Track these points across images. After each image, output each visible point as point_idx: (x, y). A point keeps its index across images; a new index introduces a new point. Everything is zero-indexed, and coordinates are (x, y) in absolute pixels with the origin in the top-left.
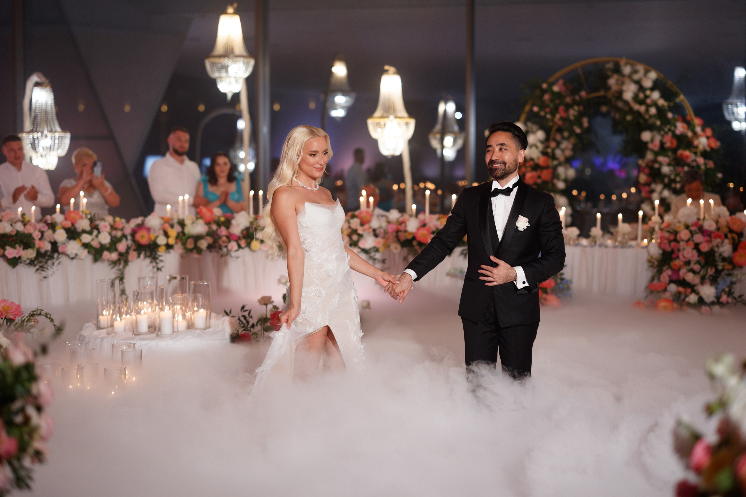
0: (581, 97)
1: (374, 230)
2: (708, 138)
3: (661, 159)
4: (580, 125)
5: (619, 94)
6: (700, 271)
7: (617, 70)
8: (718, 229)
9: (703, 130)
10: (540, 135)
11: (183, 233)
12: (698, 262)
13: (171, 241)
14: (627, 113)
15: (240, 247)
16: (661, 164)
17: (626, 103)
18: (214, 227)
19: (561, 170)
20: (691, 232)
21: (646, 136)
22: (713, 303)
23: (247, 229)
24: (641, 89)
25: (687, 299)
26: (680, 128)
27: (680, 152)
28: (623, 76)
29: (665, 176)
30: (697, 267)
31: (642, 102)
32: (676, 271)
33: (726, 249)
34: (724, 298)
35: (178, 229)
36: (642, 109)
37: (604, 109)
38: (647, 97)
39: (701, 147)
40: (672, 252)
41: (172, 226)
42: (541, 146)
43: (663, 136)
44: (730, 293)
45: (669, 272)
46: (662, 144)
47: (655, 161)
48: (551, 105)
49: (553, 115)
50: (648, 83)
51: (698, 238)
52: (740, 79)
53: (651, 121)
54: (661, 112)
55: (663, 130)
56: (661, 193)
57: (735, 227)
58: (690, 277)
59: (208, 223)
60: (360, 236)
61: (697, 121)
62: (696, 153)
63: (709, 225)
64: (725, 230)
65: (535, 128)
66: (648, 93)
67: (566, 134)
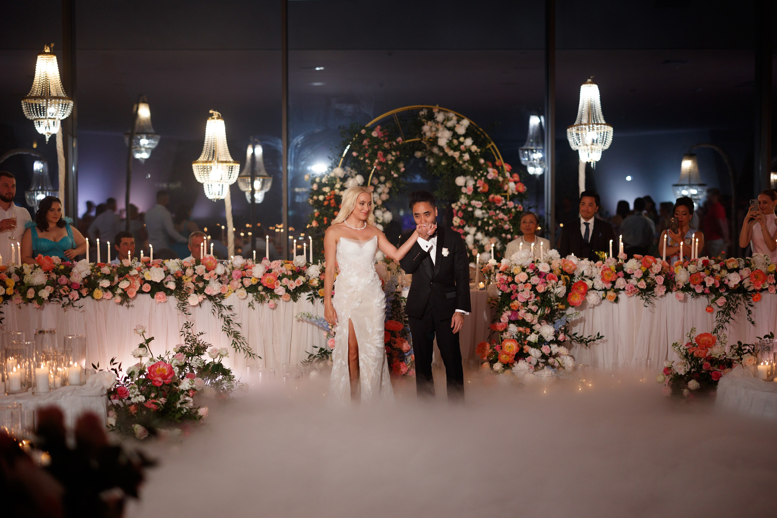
0: (397, 143)
1: (219, 276)
2: (516, 182)
3: (474, 202)
4: (398, 170)
5: (434, 141)
6: (537, 311)
7: (431, 117)
8: (551, 271)
9: (511, 176)
10: (359, 179)
11: (22, 282)
12: (535, 304)
13: (10, 291)
14: (441, 159)
15: (81, 296)
16: (474, 207)
17: (441, 148)
18: (54, 276)
20: (528, 274)
21: (460, 181)
22: (552, 342)
23: (88, 277)
24: (456, 136)
25: (529, 339)
26: (492, 173)
27: (491, 196)
28: (437, 123)
29: (478, 219)
30: (534, 308)
31: (455, 148)
32: (515, 312)
33: (561, 290)
34: (561, 337)
35: (15, 278)
36: (457, 154)
37: (418, 154)
38: (461, 143)
39: (510, 192)
40: (511, 293)
41: (9, 275)
43: (476, 181)
44: (566, 332)
45: (509, 313)
46: (475, 188)
47: (469, 205)
48: (370, 151)
49: (372, 161)
50: (461, 130)
51: (535, 280)
52: (534, 126)
53: (464, 166)
54: (474, 158)
55: (476, 175)
56: (475, 235)
57: (567, 269)
58: (529, 317)
59: (47, 272)
60: (207, 282)
61: (506, 167)
62: (506, 197)
63: (543, 267)
64: (558, 272)
65: (354, 172)
66: (462, 139)
67: (382, 178)
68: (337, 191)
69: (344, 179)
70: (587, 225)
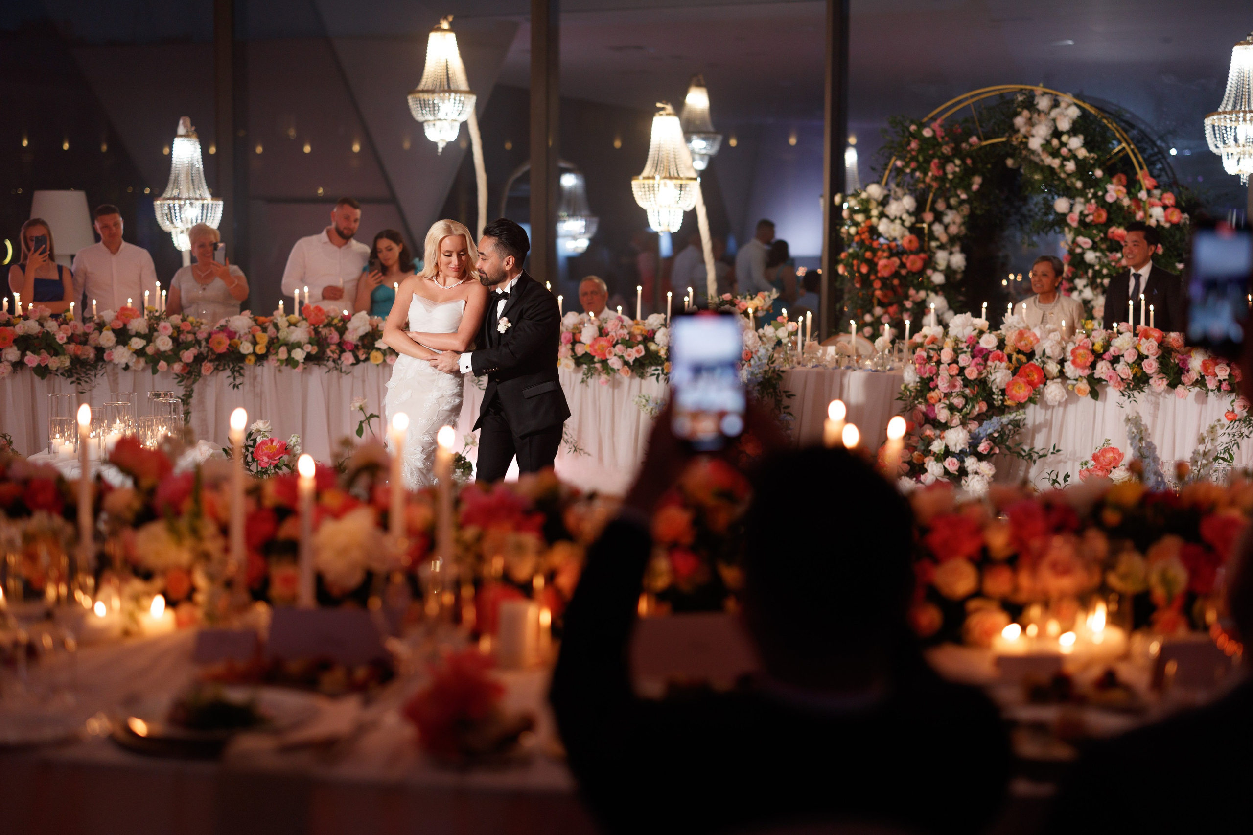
0: (969, 146)
2: (1165, 207)
3: (1082, 240)
5: (1026, 141)
6: (963, 406)
7: (1030, 104)
8: (999, 347)
10: (908, 202)
12: (961, 394)
14: (1035, 168)
15: (357, 359)
16: (1083, 248)
17: (1034, 153)
19: (941, 257)
20: (954, 350)
21: (1062, 205)
22: (963, 453)
23: (366, 335)
24: (1056, 132)
26: (1114, 192)
27: (1112, 230)
28: (1037, 112)
29: (1089, 266)
30: (958, 402)
31: (1055, 154)
32: (933, 406)
33: (1001, 376)
34: (983, 447)
37: (1010, 162)
40: (931, 379)
42: (909, 221)
43: (1084, 205)
46: (1083, 217)
47: (1076, 243)
48: (921, 158)
49: (924, 173)
50: (1064, 125)
51: (966, 359)
53: (1069, 181)
54: (1083, 167)
55: (1086, 195)
57: (1025, 345)
58: (944, 414)
61: (1147, 182)
63: (987, 341)
64: (1010, 349)
65: (899, 191)
66: (1064, 138)
68: (874, 220)
69: (884, 202)
70: (1138, 277)
